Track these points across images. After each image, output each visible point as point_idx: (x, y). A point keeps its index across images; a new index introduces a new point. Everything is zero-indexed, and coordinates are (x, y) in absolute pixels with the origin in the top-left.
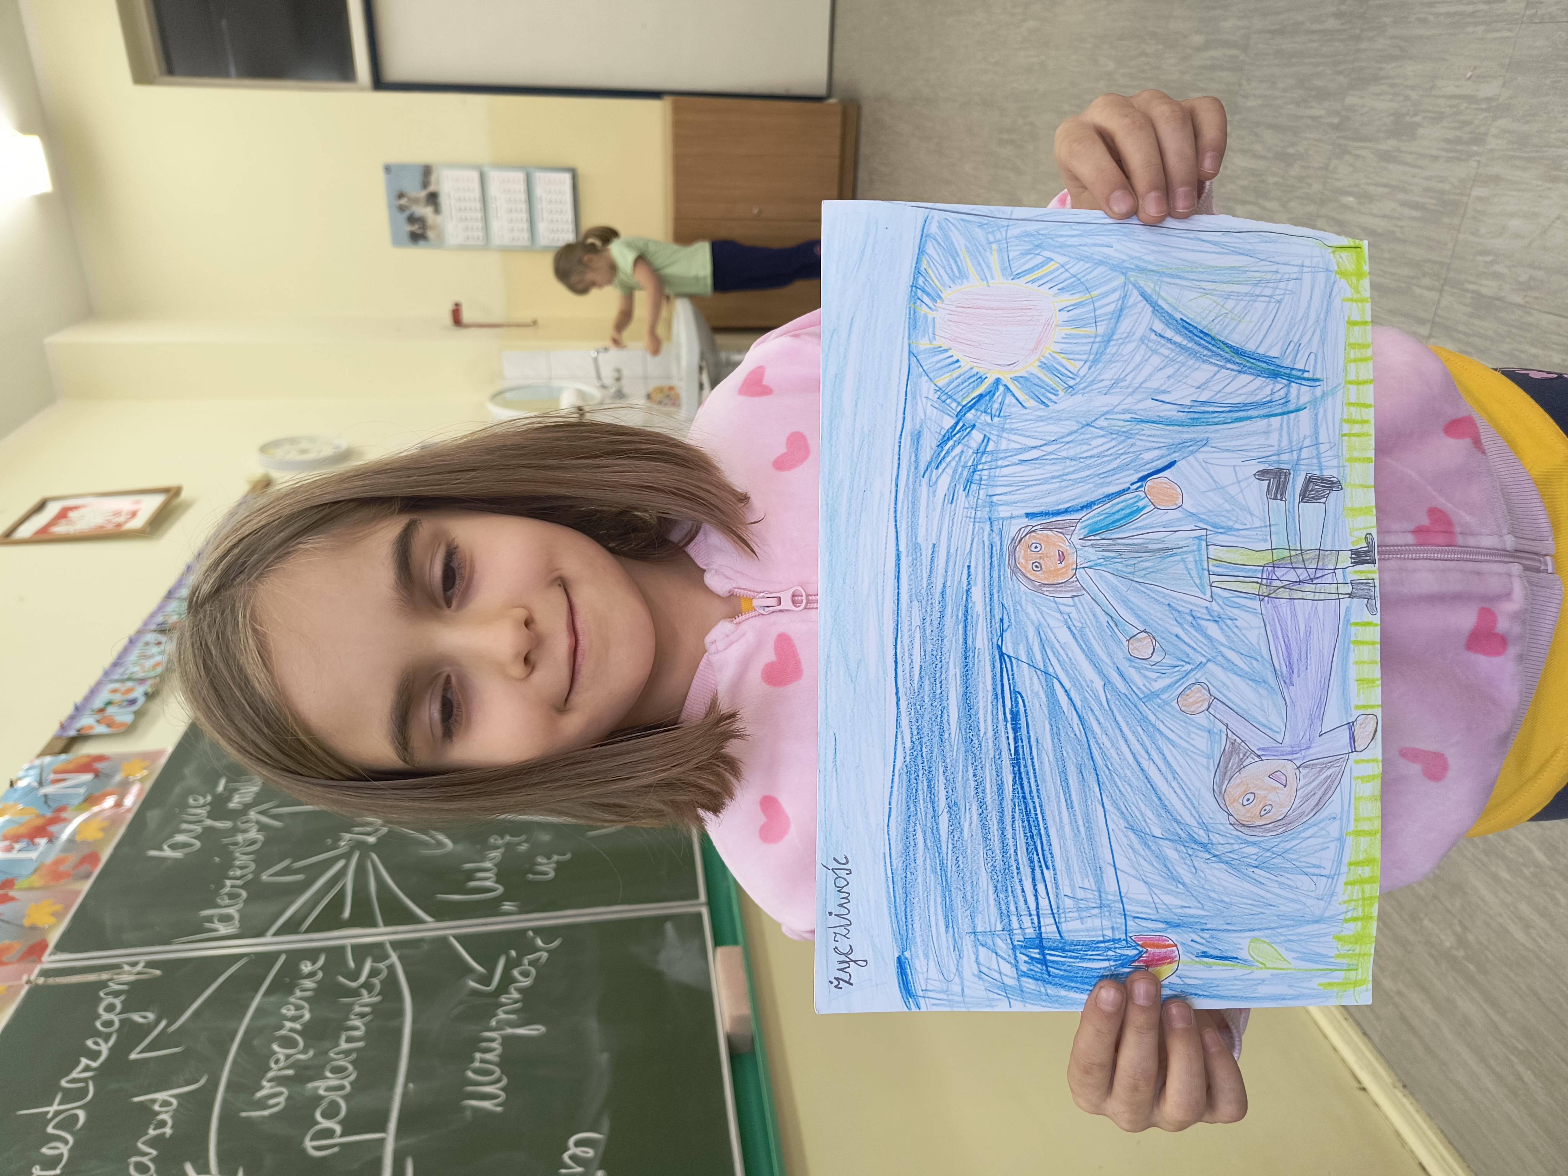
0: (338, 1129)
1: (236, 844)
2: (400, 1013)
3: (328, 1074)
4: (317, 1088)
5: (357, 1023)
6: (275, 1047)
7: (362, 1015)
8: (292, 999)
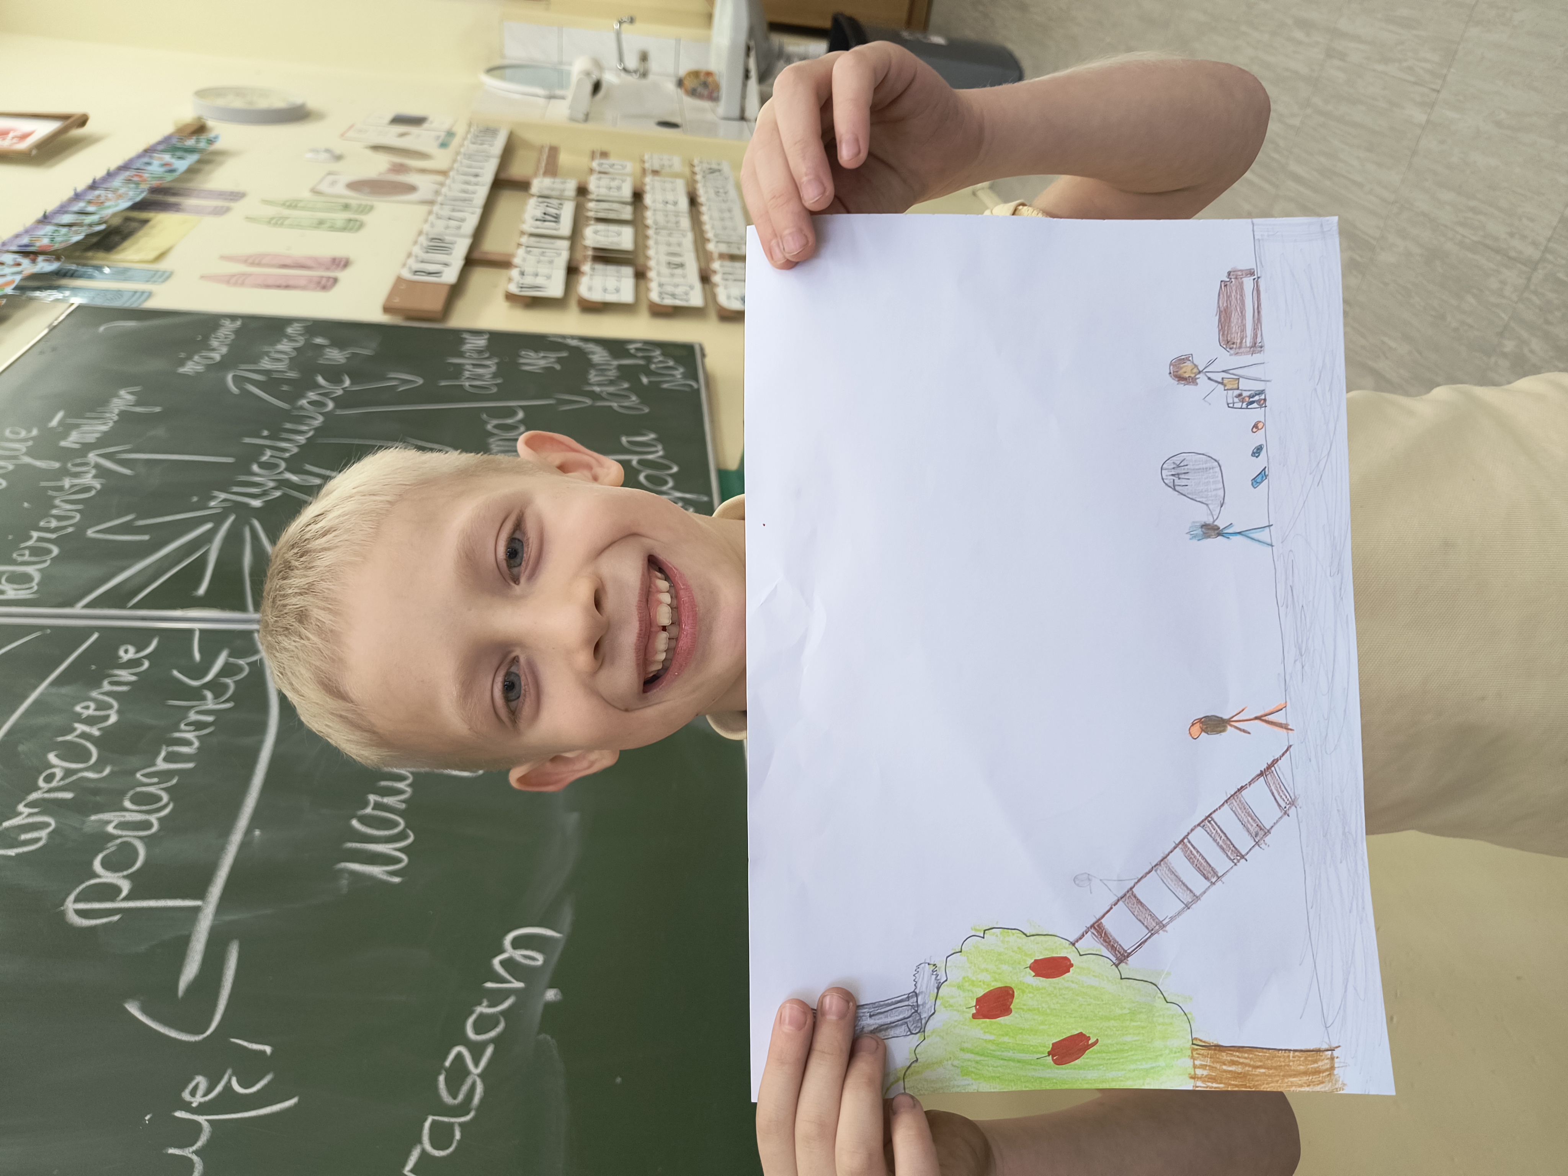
0: (126, 887)
1: (61, 489)
2: (262, 728)
3: (127, 804)
4: (108, 822)
5: (190, 736)
6: (52, 757)
7: (198, 726)
8: (94, 694)
